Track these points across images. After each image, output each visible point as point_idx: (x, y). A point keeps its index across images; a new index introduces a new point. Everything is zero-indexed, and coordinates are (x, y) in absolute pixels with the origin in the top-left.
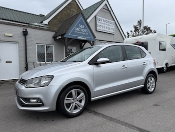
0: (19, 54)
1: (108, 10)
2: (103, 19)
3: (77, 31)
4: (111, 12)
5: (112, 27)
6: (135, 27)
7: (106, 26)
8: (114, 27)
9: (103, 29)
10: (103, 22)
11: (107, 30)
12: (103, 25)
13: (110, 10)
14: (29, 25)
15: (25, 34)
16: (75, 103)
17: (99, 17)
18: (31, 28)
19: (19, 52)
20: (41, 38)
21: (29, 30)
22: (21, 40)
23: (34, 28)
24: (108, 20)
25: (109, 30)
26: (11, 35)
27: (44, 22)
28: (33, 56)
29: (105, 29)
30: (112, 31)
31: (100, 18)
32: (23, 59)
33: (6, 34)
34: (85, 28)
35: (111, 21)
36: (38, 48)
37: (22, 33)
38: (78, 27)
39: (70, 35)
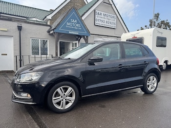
1: (109, 4)
2: (103, 13)
4: (113, 5)
5: (113, 22)
6: (151, 21)
7: (106, 20)
8: (115, 22)
9: (103, 23)
10: (102, 16)
11: (107, 24)
12: (103, 19)
13: (112, 3)
17: (98, 11)
20: (35, 32)
22: (16, 34)
24: (110, 15)
25: (109, 25)
26: (6, 30)
27: (48, 17)
29: (105, 23)
30: (113, 26)
31: (100, 12)
33: (2, 29)
34: (78, 23)
35: (112, 15)
36: (32, 42)
37: (17, 28)
38: (70, 21)
39: (60, 29)
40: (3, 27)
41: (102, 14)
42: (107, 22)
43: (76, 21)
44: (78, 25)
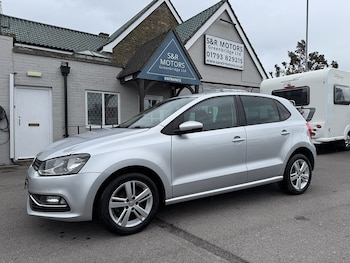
0: (53, 110)
1: (231, 22)
2: (219, 40)
4: (237, 26)
5: (238, 57)
7: (224, 54)
8: (242, 57)
9: (219, 60)
10: (219, 47)
11: (228, 62)
12: (220, 53)
13: (235, 22)
15: (65, 71)
16: (130, 208)
17: (210, 37)
18: (77, 60)
19: (54, 105)
20: (95, 79)
21: (73, 65)
22: (58, 82)
23: (82, 60)
24: (230, 42)
25: (231, 63)
26: (39, 74)
27: (106, 49)
29: (224, 60)
30: (237, 65)
31: (214, 39)
32: (61, 119)
33: (30, 73)
34: (180, 60)
35: (237, 44)
36: (89, 99)
37: (59, 70)
38: (165, 57)
39: (148, 73)
40: (34, 69)
41: (219, 43)
42: (227, 57)
43: (177, 57)
44: (180, 64)
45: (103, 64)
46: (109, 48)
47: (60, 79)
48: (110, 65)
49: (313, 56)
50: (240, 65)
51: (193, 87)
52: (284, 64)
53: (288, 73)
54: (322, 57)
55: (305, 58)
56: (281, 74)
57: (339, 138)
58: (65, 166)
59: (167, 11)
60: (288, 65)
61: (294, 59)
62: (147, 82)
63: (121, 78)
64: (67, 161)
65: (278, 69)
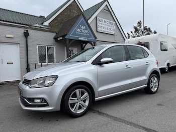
0: (20, 56)
1: (109, 11)
2: (103, 20)
3: (78, 32)
4: (112, 13)
5: (113, 28)
9: (104, 30)
10: (104, 23)
11: (108, 31)
12: (104, 26)
13: (111, 11)
14: (30, 26)
15: (26, 35)
17: (99, 18)
18: (33, 29)
19: (21, 53)
20: (42, 39)
21: (30, 31)
22: (22, 41)
24: (109, 21)
26: (12, 36)
27: (45, 24)
28: (34, 57)
29: (106, 30)
30: (113, 32)
31: (101, 19)
33: (7, 36)
34: (86, 29)
35: (112, 22)
36: (39, 49)
37: (23, 34)
38: (79, 27)
39: (71, 36)
40: (9, 34)
42: (107, 28)
43: (84, 27)
44: (86, 31)
45: (46, 31)
46: (47, 23)
47: (24, 39)
48: (50, 32)
49: (145, 28)
50: (114, 32)
51: (93, 43)
52: (131, 32)
53: (134, 37)
54: (149, 28)
55: (141, 29)
56: (130, 37)
57: (163, 67)
58: (44, 82)
59: (76, 5)
60: (133, 33)
61: (136, 30)
62: (70, 40)
63: (56, 39)
64: (45, 79)
65: (129, 34)
